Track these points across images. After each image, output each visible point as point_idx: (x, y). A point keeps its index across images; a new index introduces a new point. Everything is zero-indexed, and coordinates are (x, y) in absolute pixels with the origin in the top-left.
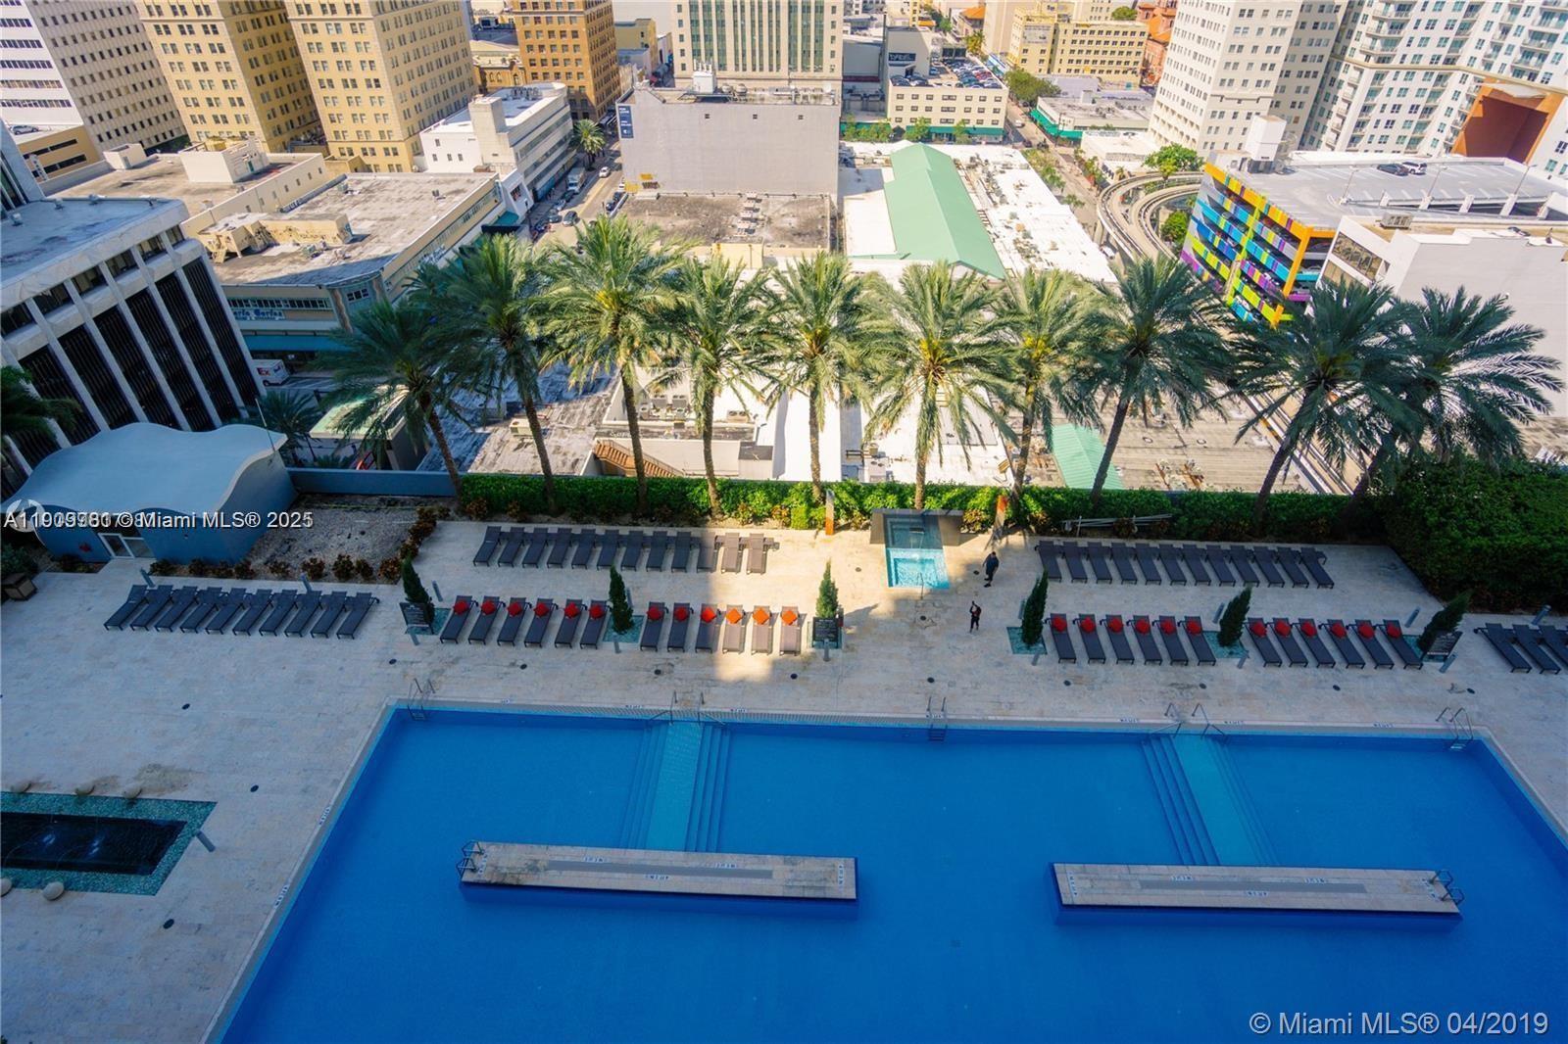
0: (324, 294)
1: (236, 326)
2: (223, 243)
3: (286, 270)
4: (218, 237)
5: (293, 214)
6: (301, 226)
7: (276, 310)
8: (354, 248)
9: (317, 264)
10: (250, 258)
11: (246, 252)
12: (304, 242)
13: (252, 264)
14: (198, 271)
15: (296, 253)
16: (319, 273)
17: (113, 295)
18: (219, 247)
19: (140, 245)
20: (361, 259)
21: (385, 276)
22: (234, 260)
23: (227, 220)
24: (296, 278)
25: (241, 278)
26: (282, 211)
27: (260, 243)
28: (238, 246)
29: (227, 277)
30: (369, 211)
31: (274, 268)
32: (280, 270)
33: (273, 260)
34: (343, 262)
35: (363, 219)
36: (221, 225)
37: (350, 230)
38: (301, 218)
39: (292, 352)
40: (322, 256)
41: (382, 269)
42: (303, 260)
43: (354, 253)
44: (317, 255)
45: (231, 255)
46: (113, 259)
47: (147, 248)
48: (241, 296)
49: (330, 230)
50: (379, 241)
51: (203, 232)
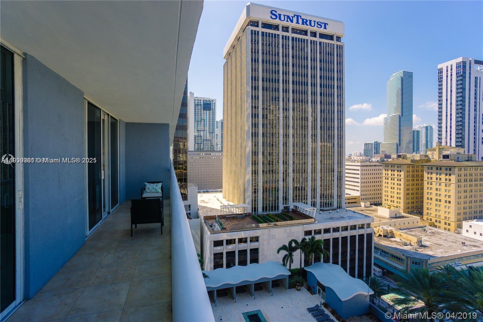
0: (404, 258)
1: (373, 255)
2: (379, 232)
3: (394, 245)
4: (379, 230)
5: (403, 231)
6: (405, 235)
7: (387, 255)
8: (421, 248)
9: (405, 248)
10: (385, 238)
11: (385, 236)
12: (403, 240)
13: (385, 240)
14: (370, 236)
15: (400, 242)
16: (405, 251)
17: (348, 234)
18: (378, 232)
19: (359, 225)
20: (422, 253)
21: (429, 262)
22: (380, 237)
23: (383, 226)
24: (396, 249)
25: (380, 242)
26: (400, 229)
27: (390, 235)
28: (383, 234)
29: (377, 241)
30: (431, 239)
31: (391, 244)
32: (393, 245)
33: (392, 241)
34: (415, 251)
35: (428, 241)
36: (381, 227)
37: (421, 243)
38: (406, 233)
39: (386, 269)
40: (408, 246)
41: (429, 259)
42: (401, 245)
43: (420, 250)
44: (406, 245)
45: (380, 235)
46: (352, 226)
47: (360, 226)
48: (378, 247)
49: (414, 240)
50: (431, 250)
51: (375, 227)
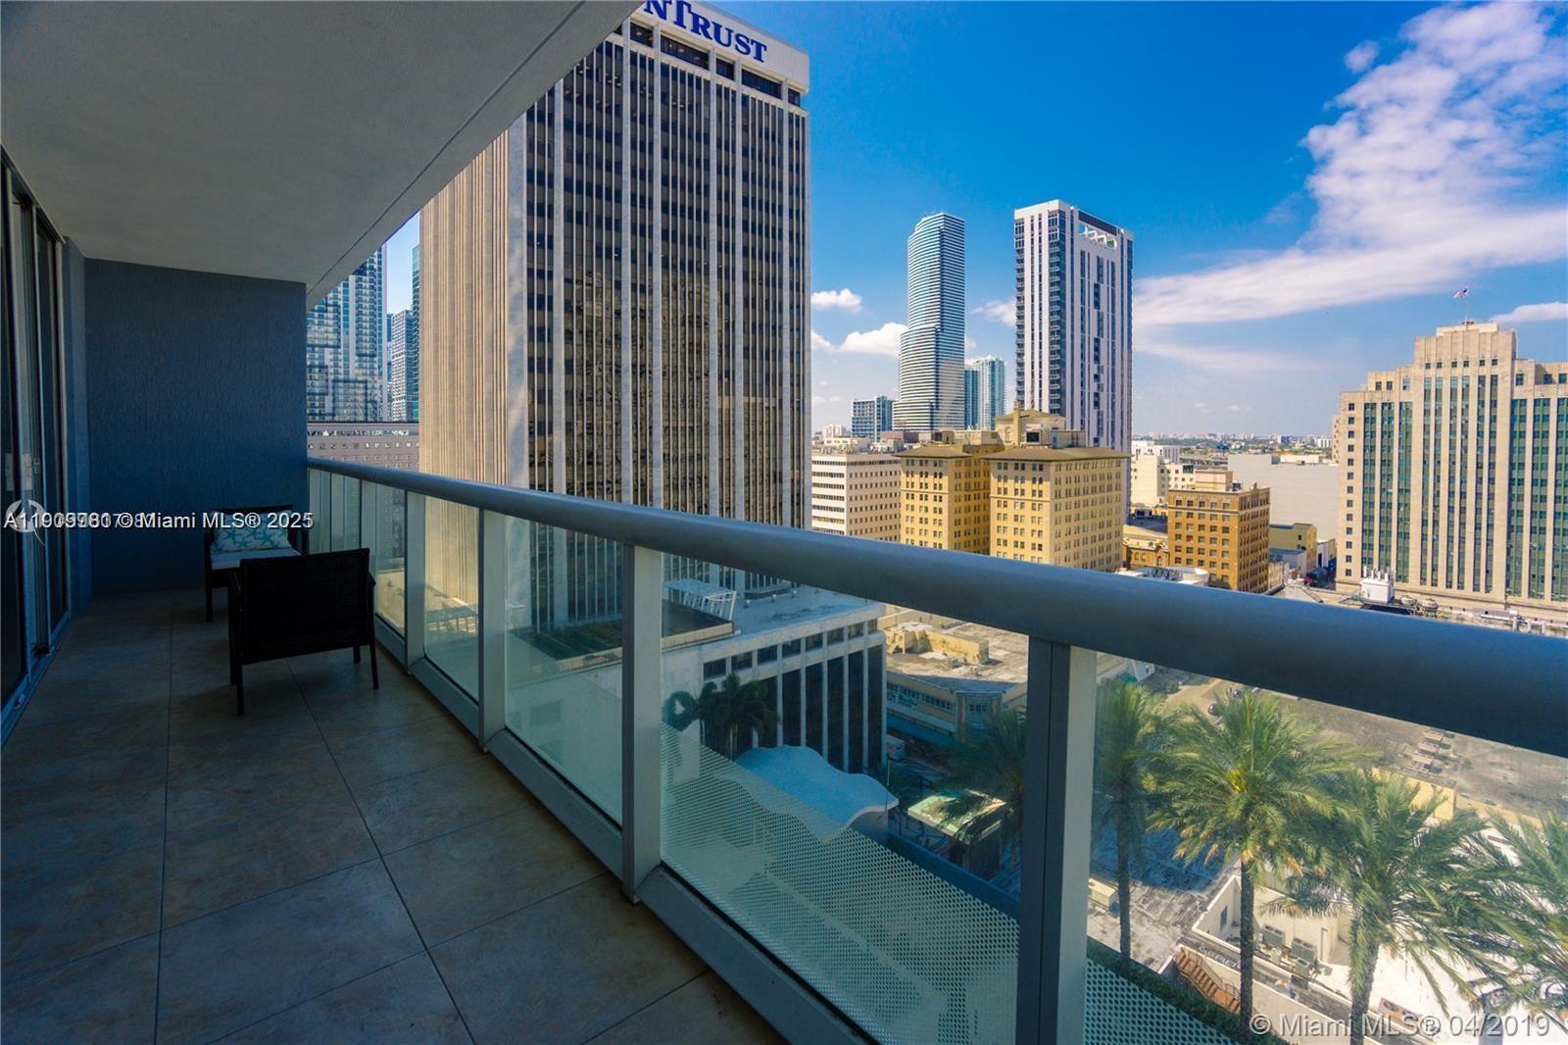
0: (953, 699)
1: (885, 704)
2: (897, 640)
3: (931, 671)
4: (895, 635)
5: (950, 631)
6: (952, 641)
7: (914, 700)
8: (987, 669)
9: (956, 673)
10: (913, 656)
11: (909, 650)
12: (951, 654)
13: (909, 661)
14: (877, 653)
15: (943, 661)
16: (954, 681)
17: (819, 656)
18: (893, 642)
19: (850, 627)
20: (990, 679)
21: (1005, 698)
22: (899, 654)
23: (905, 624)
24: (936, 680)
25: (899, 668)
26: (943, 627)
27: (920, 646)
28: (906, 644)
29: (891, 665)
30: (1006, 643)
31: (923, 667)
32: (927, 671)
33: (925, 662)
34: (975, 678)
35: (1000, 648)
36: (900, 626)
37: (987, 654)
38: (955, 635)
39: (914, 738)
40: (961, 669)
41: (1004, 692)
42: (946, 667)
43: (985, 673)
44: (957, 667)
45: (898, 650)
46: (832, 631)
47: (853, 630)
48: (894, 682)
49: (973, 649)
50: (1007, 669)
51: (886, 629)
